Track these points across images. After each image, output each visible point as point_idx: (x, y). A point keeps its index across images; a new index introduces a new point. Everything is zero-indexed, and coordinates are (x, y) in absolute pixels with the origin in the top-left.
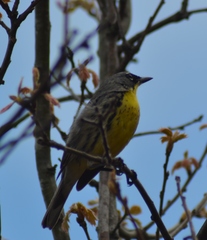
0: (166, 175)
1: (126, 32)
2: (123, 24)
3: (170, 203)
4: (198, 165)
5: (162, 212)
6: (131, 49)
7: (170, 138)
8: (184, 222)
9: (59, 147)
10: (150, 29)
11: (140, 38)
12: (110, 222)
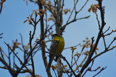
0: (73, 58)
1: (62, 25)
2: (61, 23)
3: (74, 64)
4: (80, 55)
5: (72, 66)
6: (63, 29)
7: (73, 49)
8: (77, 68)
9: (47, 52)
10: (67, 24)
11: (65, 26)
12: (60, 69)
